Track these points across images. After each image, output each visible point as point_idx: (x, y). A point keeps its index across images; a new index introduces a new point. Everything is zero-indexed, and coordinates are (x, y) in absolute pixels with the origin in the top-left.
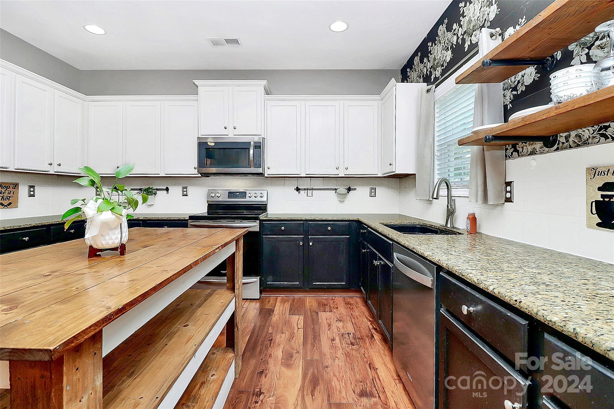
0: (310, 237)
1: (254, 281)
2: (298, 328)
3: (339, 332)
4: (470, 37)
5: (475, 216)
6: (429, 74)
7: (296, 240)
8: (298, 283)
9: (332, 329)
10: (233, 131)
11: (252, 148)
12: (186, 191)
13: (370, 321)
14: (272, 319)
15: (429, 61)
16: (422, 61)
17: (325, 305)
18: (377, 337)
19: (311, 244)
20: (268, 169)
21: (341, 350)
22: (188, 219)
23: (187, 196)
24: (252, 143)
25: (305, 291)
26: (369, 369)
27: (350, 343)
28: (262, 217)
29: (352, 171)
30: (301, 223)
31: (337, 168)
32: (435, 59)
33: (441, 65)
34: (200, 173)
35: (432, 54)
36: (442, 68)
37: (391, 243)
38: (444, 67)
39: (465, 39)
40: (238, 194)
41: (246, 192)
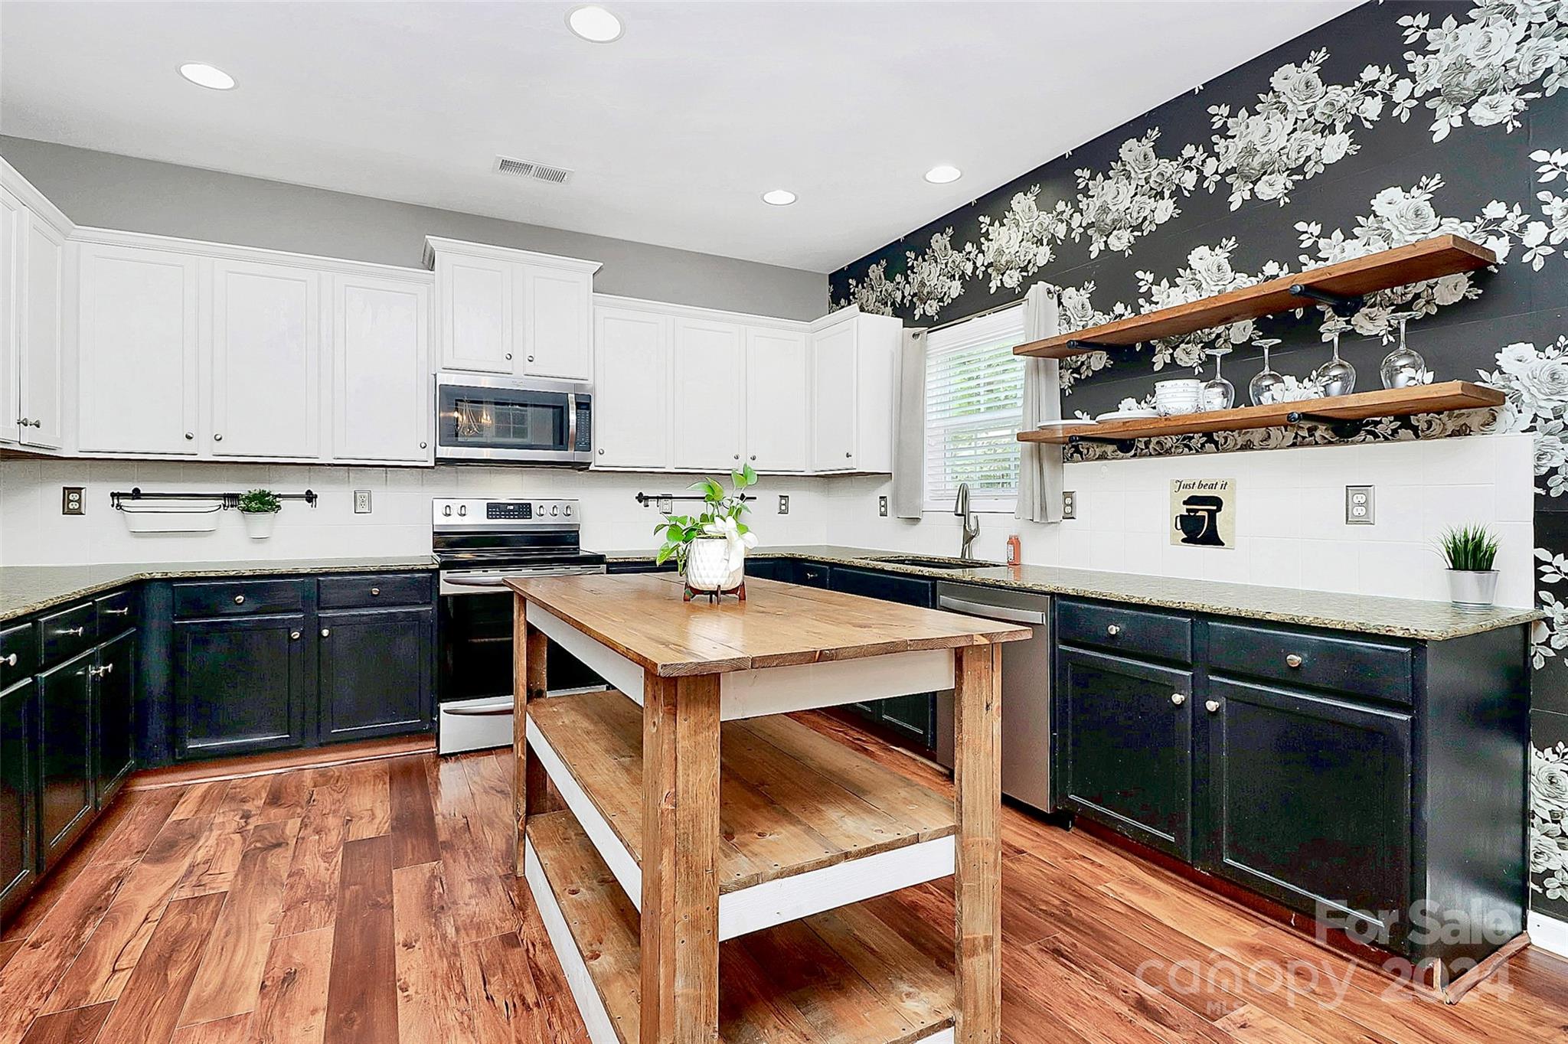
4: (1001, 276)
5: (1018, 539)
6: (907, 305)
10: (525, 366)
11: (573, 406)
15: (908, 283)
16: (889, 278)
20: (601, 453)
22: (436, 567)
24: (572, 397)
31: (736, 457)
32: (923, 284)
33: (937, 298)
34: (437, 459)
35: (915, 273)
36: (941, 304)
38: (946, 304)
39: (990, 274)
40: (512, 507)
41: (530, 504)
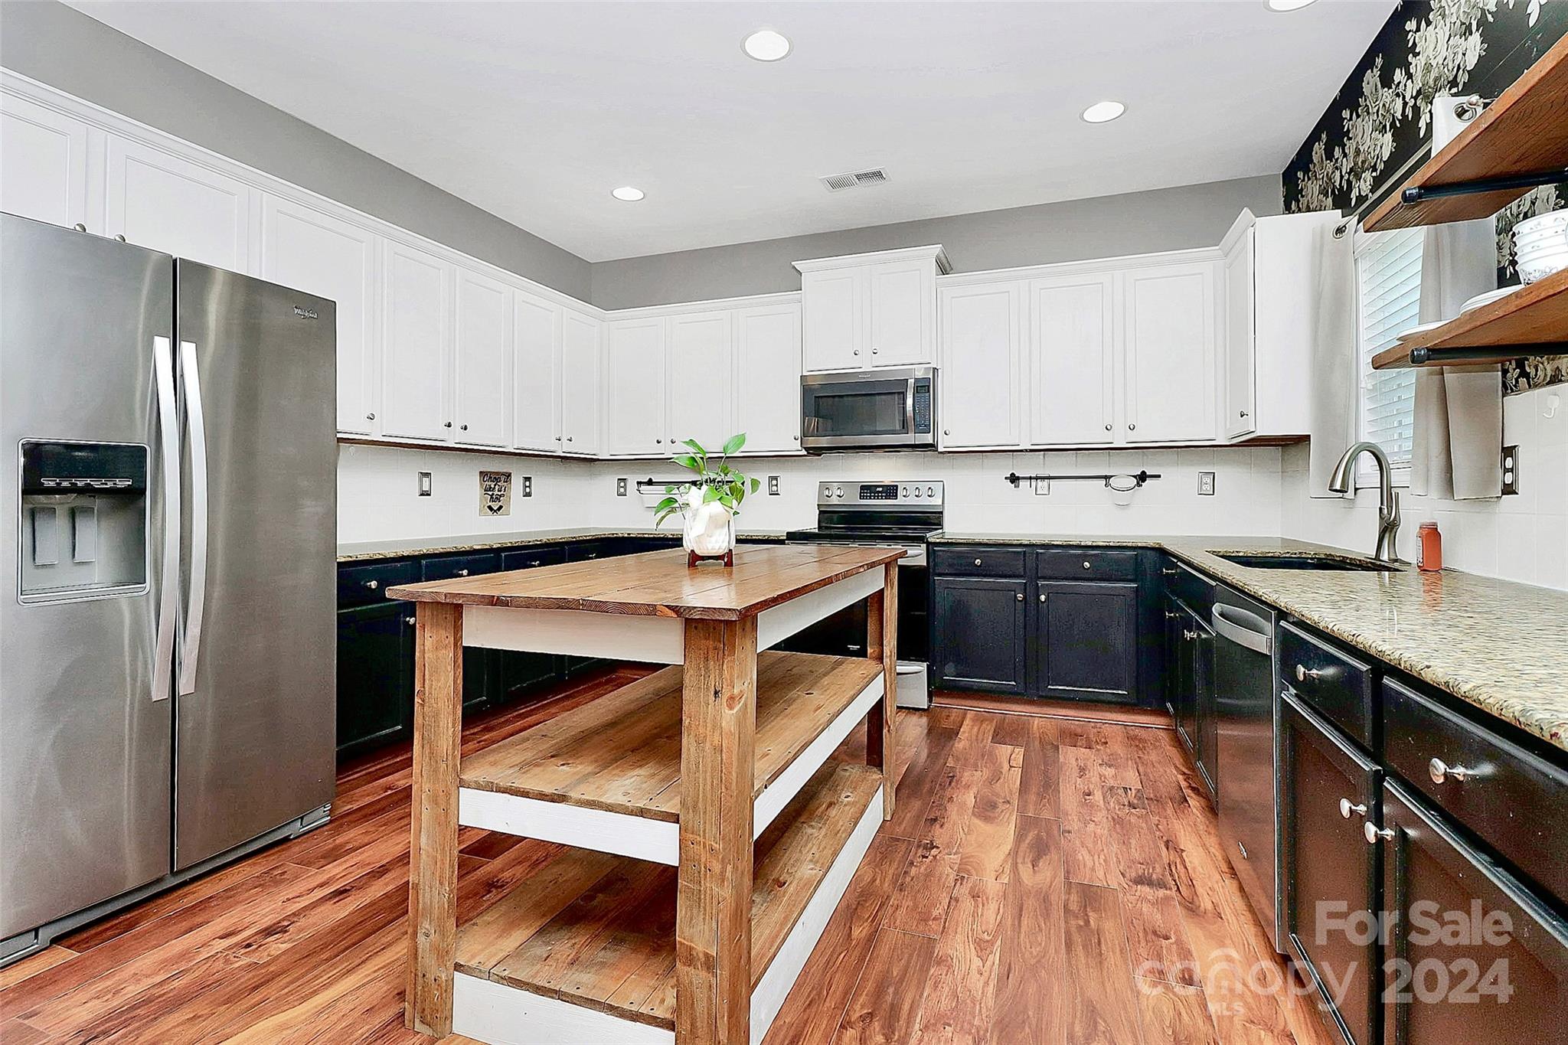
0: (1040, 583)
1: (916, 671)
2: (1011, 767)
3: (1103, 784)
4: (1429, 105)
5: (1437, 529)
6: (1345, 187)
7: (1008, 589)
8: (1013, 683)
9: (1087, 776)
10: (872, 358)
11: (910, 391)
12: (777, 485)
13: (1184, 774)
14: (954, 744)
15: (1345, 155)
16: (1329, 155)
17: (1076, 735)
18: (1194, 802)
19: (1043, 598)
20: (946, 434)
21: (1104, 812)
22: (785, 538)
23: (778, 494)
24: (911, 381)
25: (1031, 703)
26: (1165, 849)
27: (1126, 803)
28: (933, 536)
29: (1145, 435)
30: (1020, 552)
31: (1109, 427)
32: (1358, 152)
33: (1371, 167)
34: (804, 448)
35: (1351, 139)
36: (1374, 174)
37: (1214, 584)
38: (1378, 172)
39: (1420, 108)
40: (881, 489)
41: (897, 486)
